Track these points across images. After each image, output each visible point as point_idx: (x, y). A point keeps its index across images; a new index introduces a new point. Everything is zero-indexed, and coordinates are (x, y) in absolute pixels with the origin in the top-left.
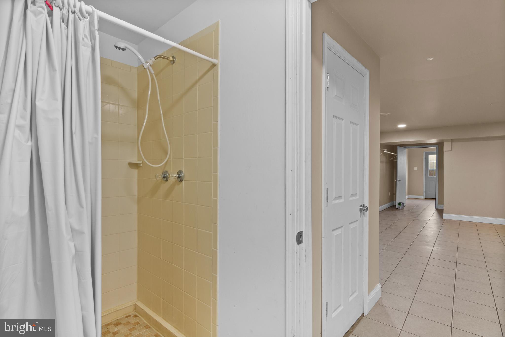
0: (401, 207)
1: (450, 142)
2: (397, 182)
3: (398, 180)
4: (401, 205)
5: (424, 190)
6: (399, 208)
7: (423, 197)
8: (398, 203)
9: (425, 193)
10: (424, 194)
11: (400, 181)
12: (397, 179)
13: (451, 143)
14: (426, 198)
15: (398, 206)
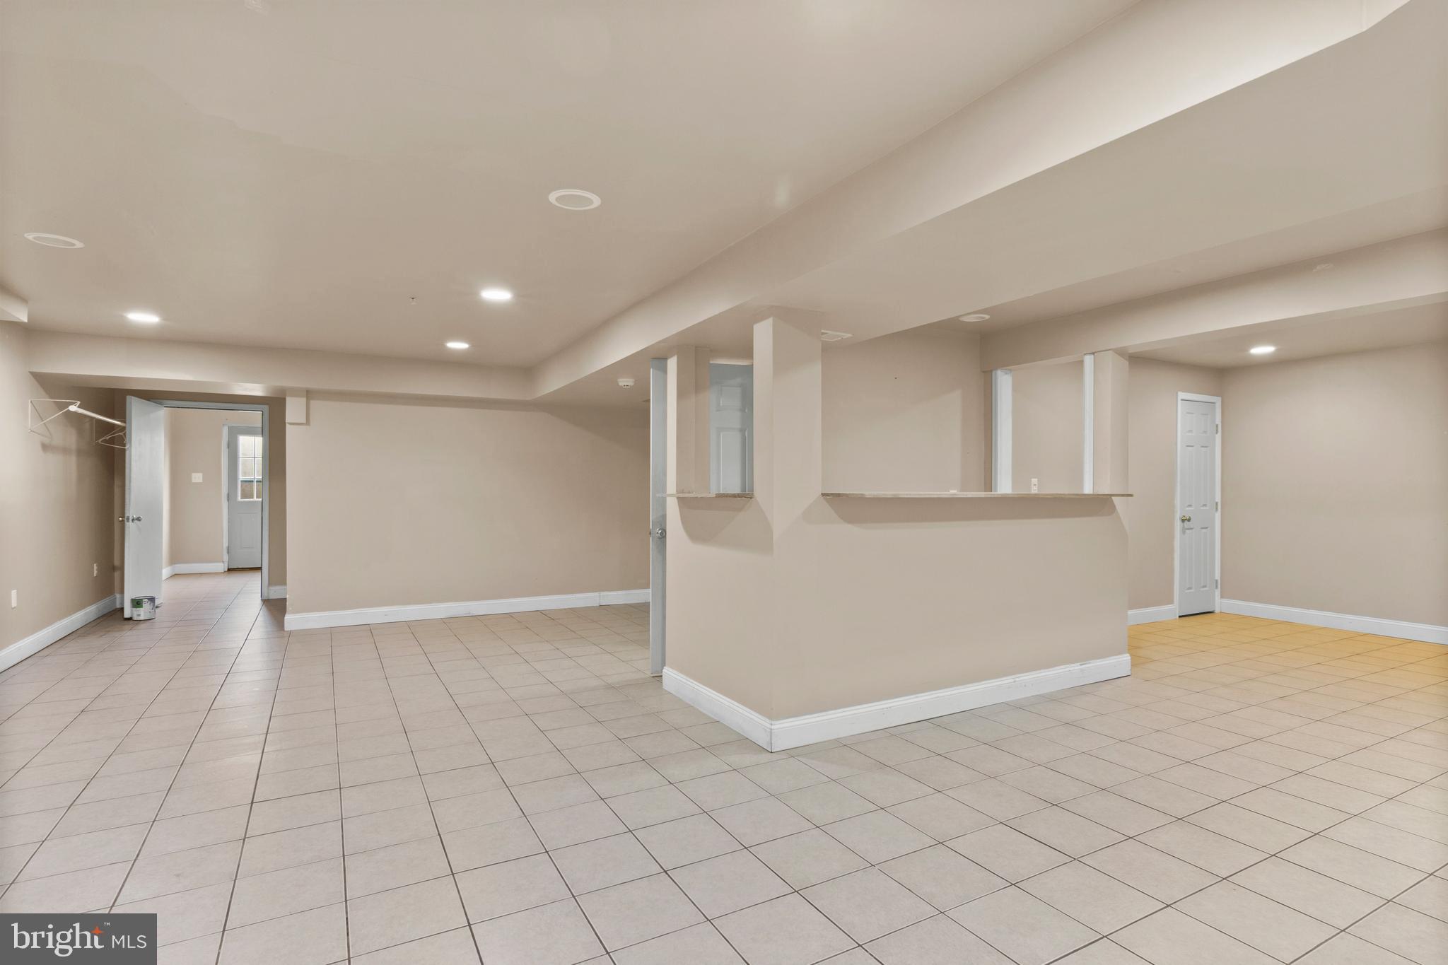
0: (143, 613)
1: (305, 399)
2: (127, 524)
3: (131, 518)
4: (142, 607)
5: (226, 545)
6: (135, 618)
7: (222, 567)
8: (132, 600)
9: (228, 553)
10: (226, 558)
11: (139, 519)
12: (127, 515)
14: (229, 570)
15: (132, 610)
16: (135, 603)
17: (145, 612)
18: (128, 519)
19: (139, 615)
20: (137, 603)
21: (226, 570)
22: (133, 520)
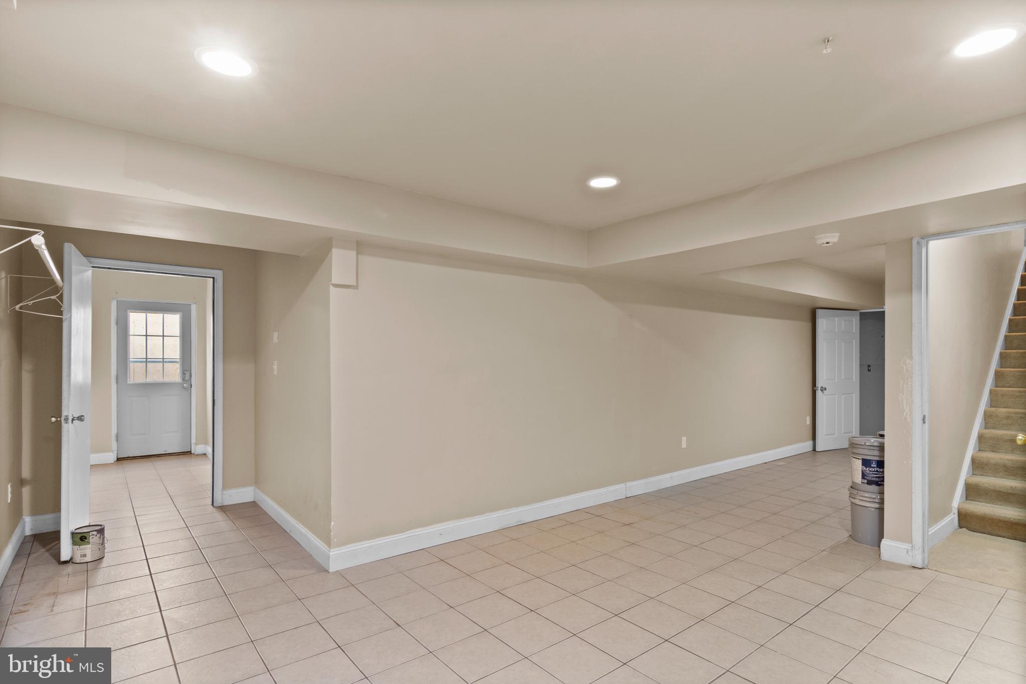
0: (88, 551)
1: (355, 252)
2: (65, 426)
3: (70, 418)
4: (89, 543)
5: (114, 431)
6: (78, 559)
7: (111, 457)
8: (73, 534)
10: (114, 445)
11: (80, 418)
12: (64, 413)
13: (357, 254)
14: (119, 459)
15: (73, 552)
16: (78, 539)
17: (92, 551)
18: (66, 419)
19: (85, 556)
20: (80, 538)
21: (116, 460)
22: (73, 420)
